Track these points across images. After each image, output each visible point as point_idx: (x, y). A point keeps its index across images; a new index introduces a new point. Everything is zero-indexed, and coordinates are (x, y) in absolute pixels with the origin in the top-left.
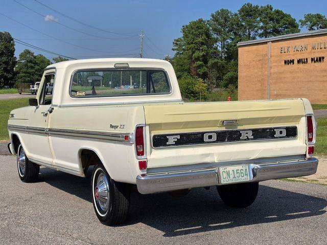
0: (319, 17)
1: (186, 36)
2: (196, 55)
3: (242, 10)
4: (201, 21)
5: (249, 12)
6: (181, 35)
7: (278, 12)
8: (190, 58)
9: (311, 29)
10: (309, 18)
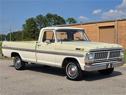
0: (72, 19)
1: (27, 23)
2: (31, 30)
3: (47, 15)
4: (32, 18)
5: (49, 16)
6: (25, 23)
7: (59, 17)
8: (29, 31)
9: (70, 23)
10: (69, 19)
